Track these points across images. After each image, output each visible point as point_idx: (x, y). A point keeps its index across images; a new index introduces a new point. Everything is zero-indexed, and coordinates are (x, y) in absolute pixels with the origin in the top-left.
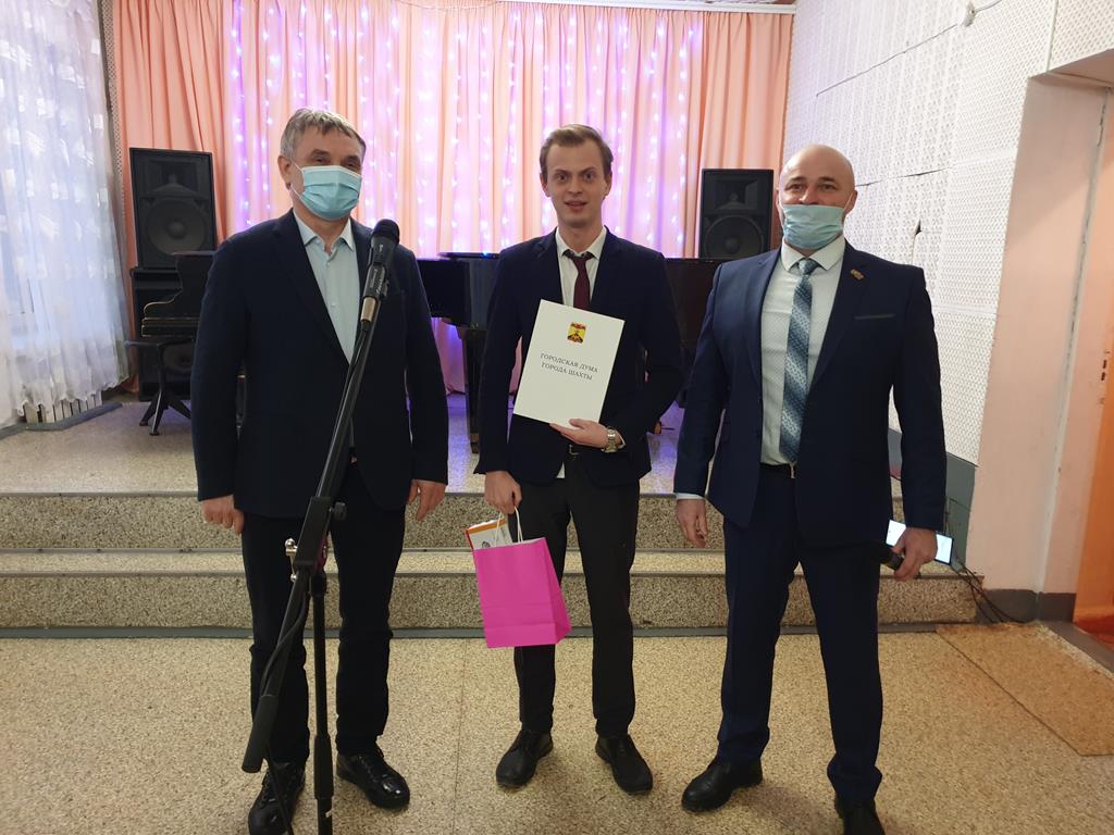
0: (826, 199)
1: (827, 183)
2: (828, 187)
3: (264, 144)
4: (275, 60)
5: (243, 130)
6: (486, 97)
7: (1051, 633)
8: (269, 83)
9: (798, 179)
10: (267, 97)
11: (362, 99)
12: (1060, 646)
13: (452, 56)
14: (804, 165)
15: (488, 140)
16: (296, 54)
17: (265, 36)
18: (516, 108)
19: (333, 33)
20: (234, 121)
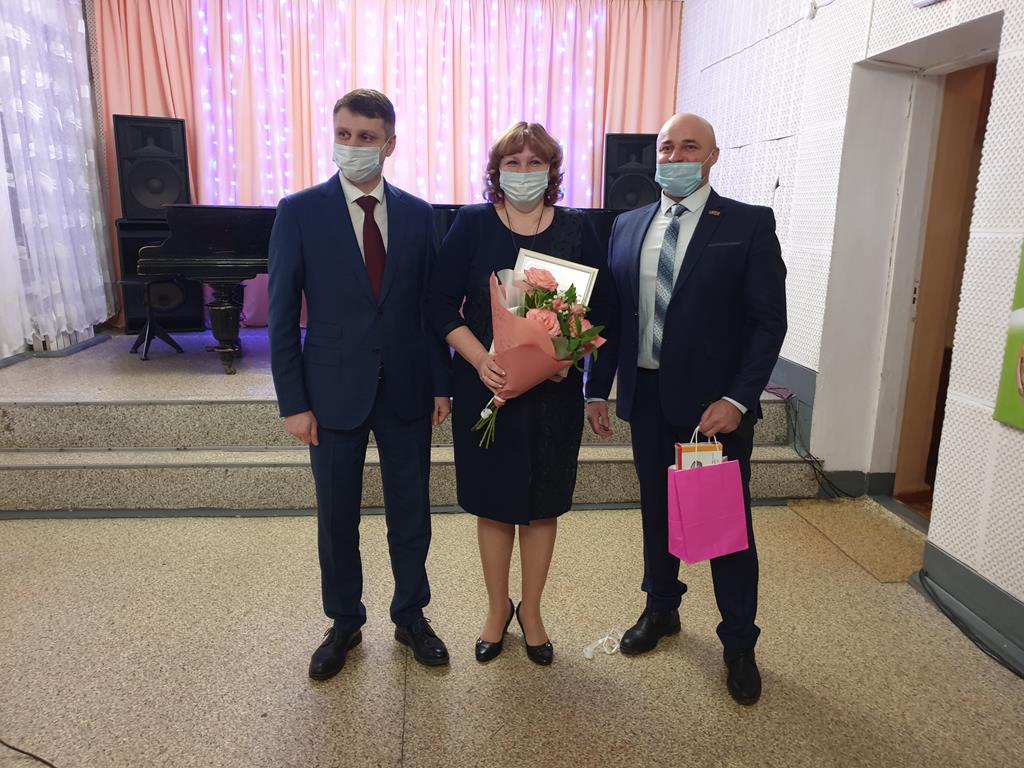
0: (691, 157)
1: (692, 144)
2: (691, 147)
3: (229, 111)
4: (238, 38)
5: (211, 99)
6: (421, 71)
7: (875, 503)
8: (233, 58)
9: (667, 142)
10: (231, 70)
11: (314, 72)
12: (880, 512)
13: (392, 36)
14: (672, 131)
15: (423, 108)
16: (256, 33)
17: (228, 17)
18: (447, 81)
19: (288, 14)
20: (203, 91)
